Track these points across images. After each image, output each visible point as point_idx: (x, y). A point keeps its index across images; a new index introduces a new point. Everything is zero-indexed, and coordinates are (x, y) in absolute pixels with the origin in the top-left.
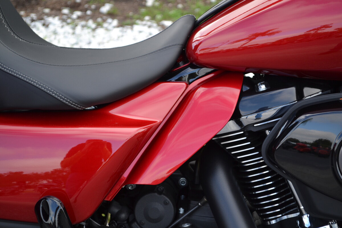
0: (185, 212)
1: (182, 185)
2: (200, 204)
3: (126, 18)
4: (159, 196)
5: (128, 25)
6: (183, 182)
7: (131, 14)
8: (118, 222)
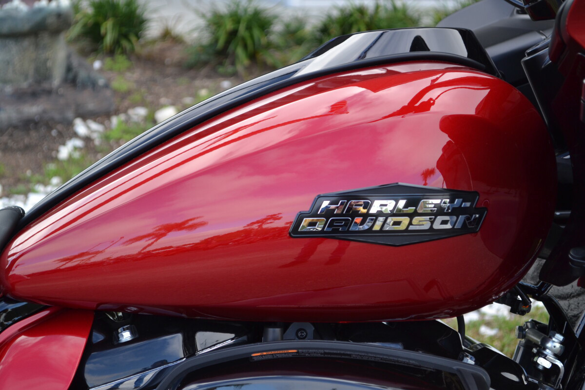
3: (18, 181)
5: (19, 193)
7: (28, 173)
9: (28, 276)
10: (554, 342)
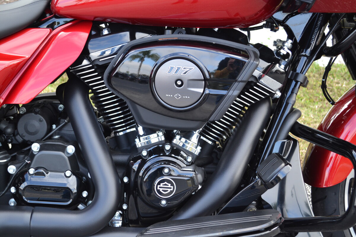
0: (57, 127)
1: (60, 110)
2: (66, 121)
4: (35, 115)
6: (61, 108)
8: (7, 135)
9: (64, 7)
10: (288, 43)
